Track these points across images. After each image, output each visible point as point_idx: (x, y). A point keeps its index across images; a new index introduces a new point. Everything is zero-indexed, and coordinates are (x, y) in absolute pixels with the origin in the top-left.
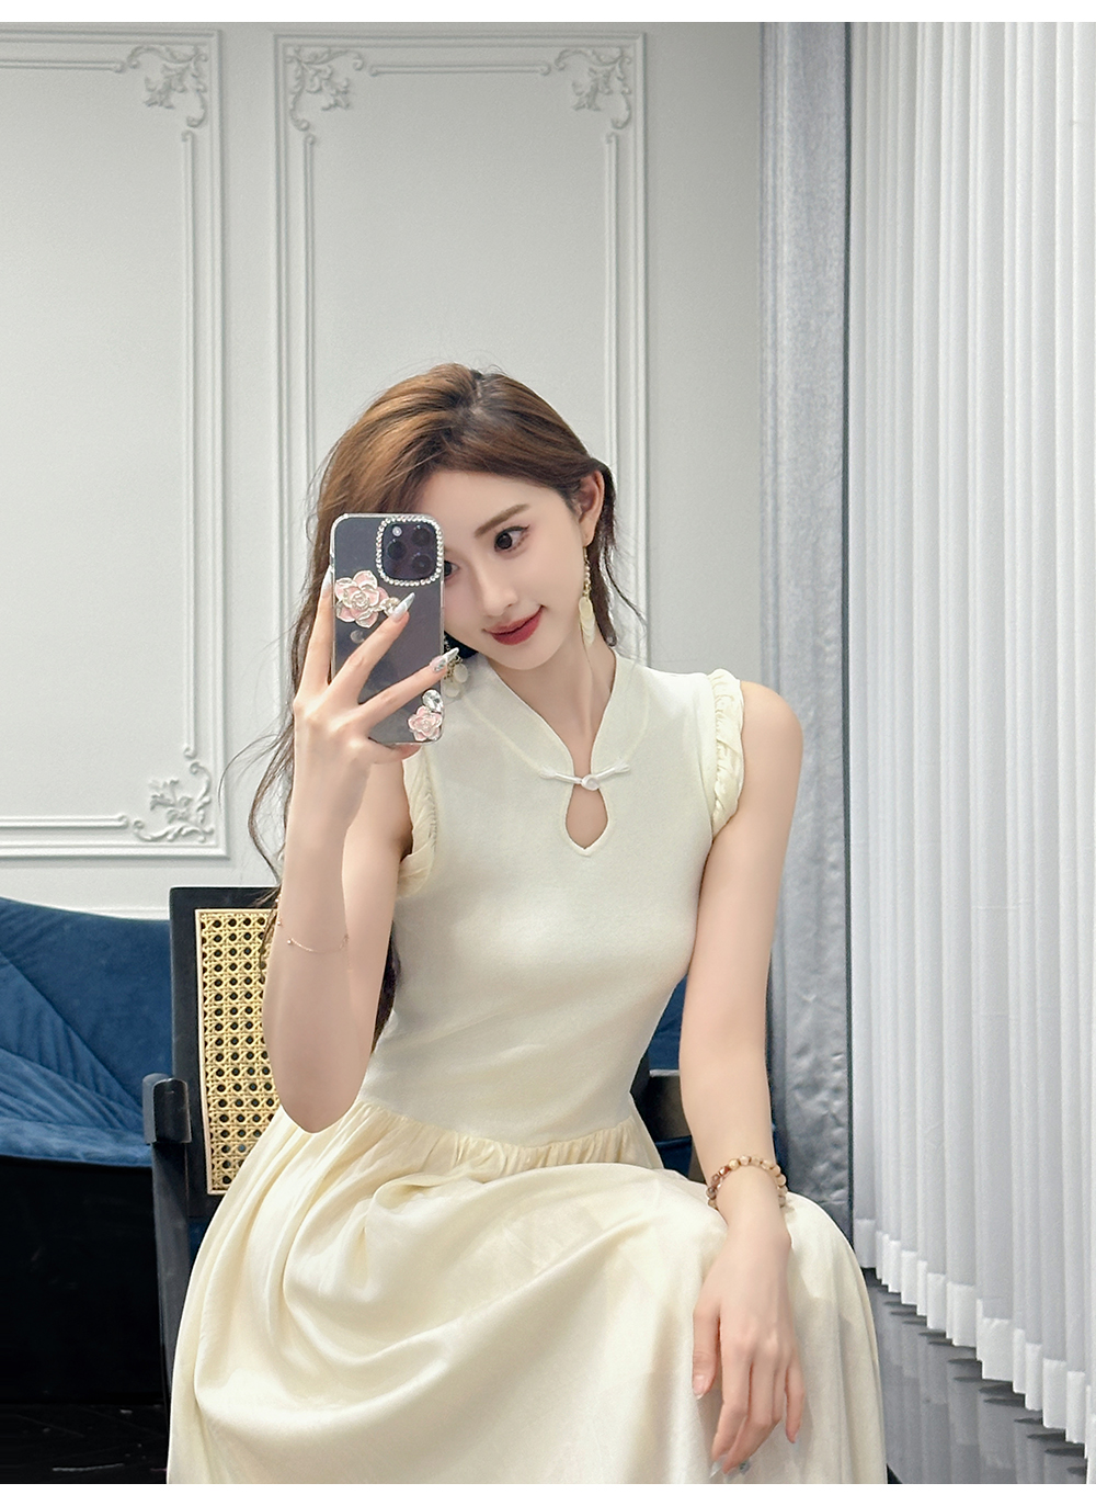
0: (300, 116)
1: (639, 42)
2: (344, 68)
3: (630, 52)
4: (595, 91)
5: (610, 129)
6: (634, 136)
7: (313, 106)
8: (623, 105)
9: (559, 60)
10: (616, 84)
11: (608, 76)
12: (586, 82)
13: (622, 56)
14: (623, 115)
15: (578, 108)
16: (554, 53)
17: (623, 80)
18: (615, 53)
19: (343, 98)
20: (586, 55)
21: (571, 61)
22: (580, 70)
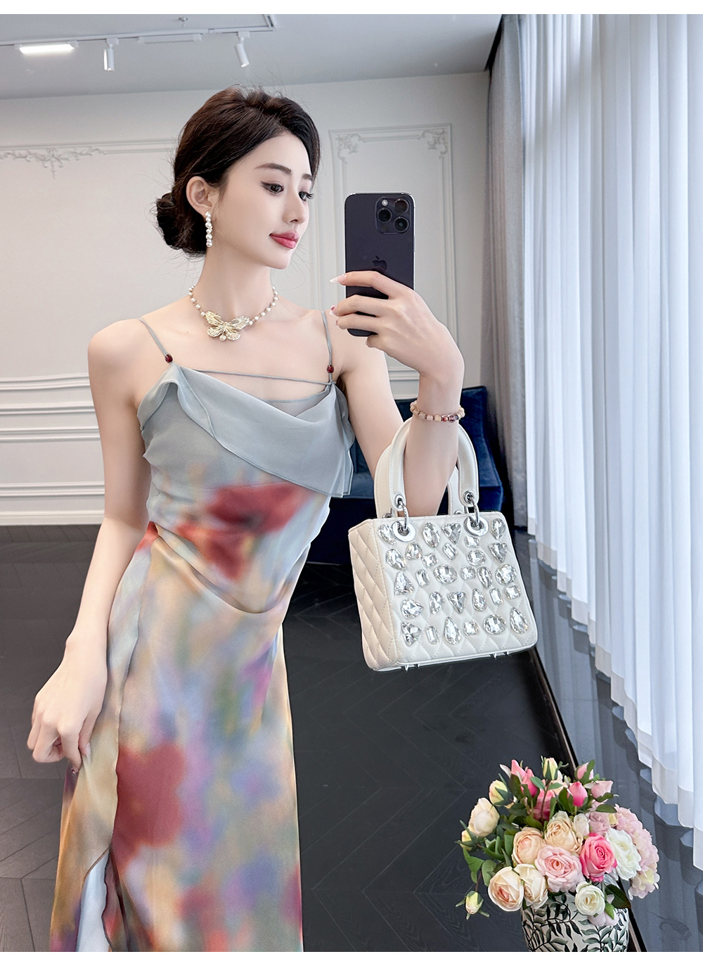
0: (341, 156)
1: (449, 127)
2: (355, 140)
4: (435, 143)
6: (448, 157)
7: (345, 152)
8: (444, 147)
9: (423, 133)
10: (441, 141)
11: (439, 139)
12: (431, 140)
13: (444, 132)
14: (444, 150)
15: (429, 149)
16: (420, 133)
17: (443, 139)
18: (441, 131)
19: (354, 150)
20: (432, 133)
21: (427, 134)
22: (430, 137)
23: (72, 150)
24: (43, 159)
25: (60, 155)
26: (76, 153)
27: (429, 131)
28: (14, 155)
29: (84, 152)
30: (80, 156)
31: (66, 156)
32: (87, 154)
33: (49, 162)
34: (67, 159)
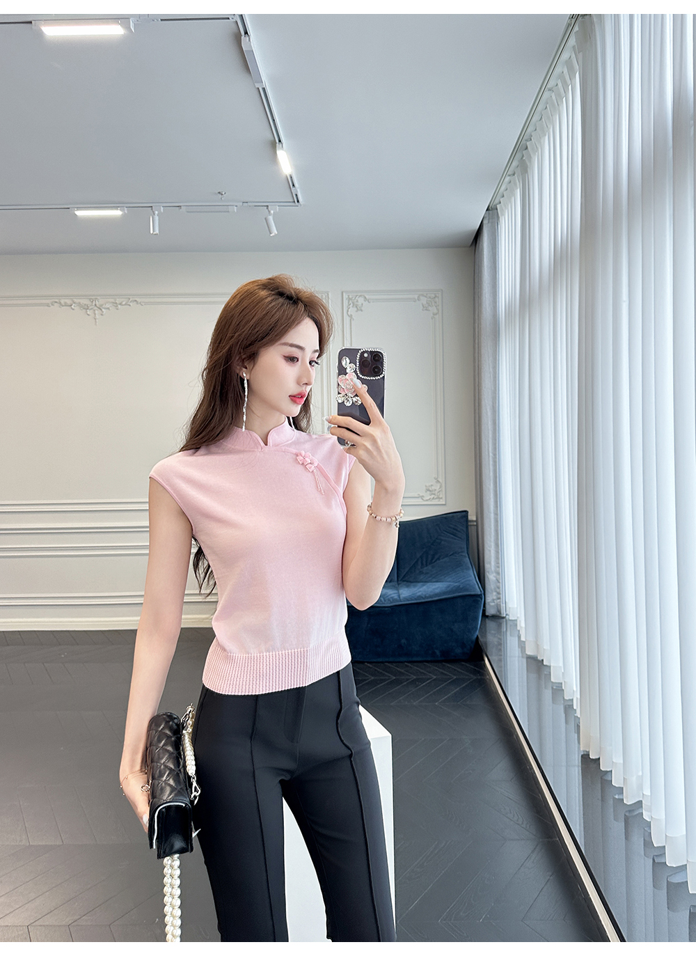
0: (349, 313)
1: (440, 293)
2: (361, 300)
4: (428, 306)
5: (432, 315)
6: (439, 317)
7: (353, 311)
8: (436, 309)
9: (418, 297)
10: (434, 304)
11: (431, 303)
12: (425, 303)
13: (436, 296)
14: (435, 311)
15: (423, 310)
16: (416, 297)
17: (436, 303)
18: (433, 296)
19: (360, 309)
20: (426, 297)
21: (421, 298)
22: (424, 300)
23: (113, 300)
24: (86, 308)
25: (102, 305)
26: (116, 303)
27: (423, 295)
28: (60, 303)
29: (124, 303)
30: (119, 306)
31: (107, 306)
32: (125, 305)
33: (91, 311)
34: (108, 309)
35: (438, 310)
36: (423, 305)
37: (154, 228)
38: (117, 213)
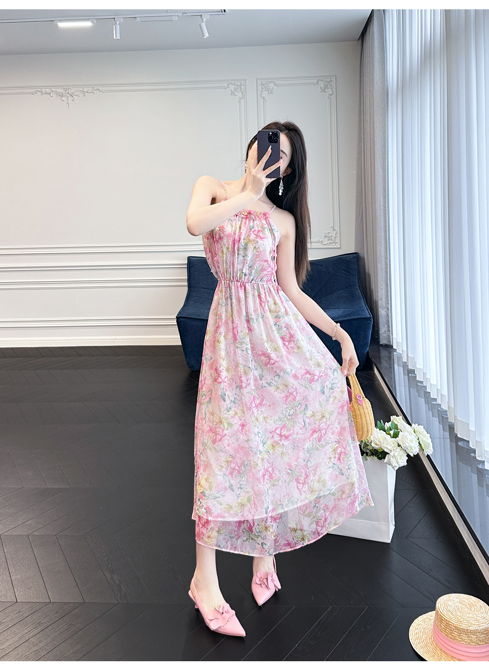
0: (262, 96)
1: (335, 77)
2: (271, 85)
3: (332, 80)
4: (325, 88)
5: (328, 95)
6: (333, 97)
7: (265, 94)
8: (331, 91)
9: (317, 82)
11: (328, 86)
12: (322, 86)
14: (331, 92)
15: (321, 92)
16: (315, 81)
17: (331, 85)
18: (329, 80)
19: (271, 92)
20: (323, 81)
21: (319, 82)
22: (322, 84)
23: (81, 89)
24: (61, 95)
25: (73, 93)
26: (84, 92)
27: (321, 80)
29: (89, 91)
30: (86, 94)
31: (77, 93)
32: (91, 92)
33: (65, 97)
34: (77, 96)
35: (333, 91)
36: (321, 88)
37: (117, 35)
38: (88, 24)
